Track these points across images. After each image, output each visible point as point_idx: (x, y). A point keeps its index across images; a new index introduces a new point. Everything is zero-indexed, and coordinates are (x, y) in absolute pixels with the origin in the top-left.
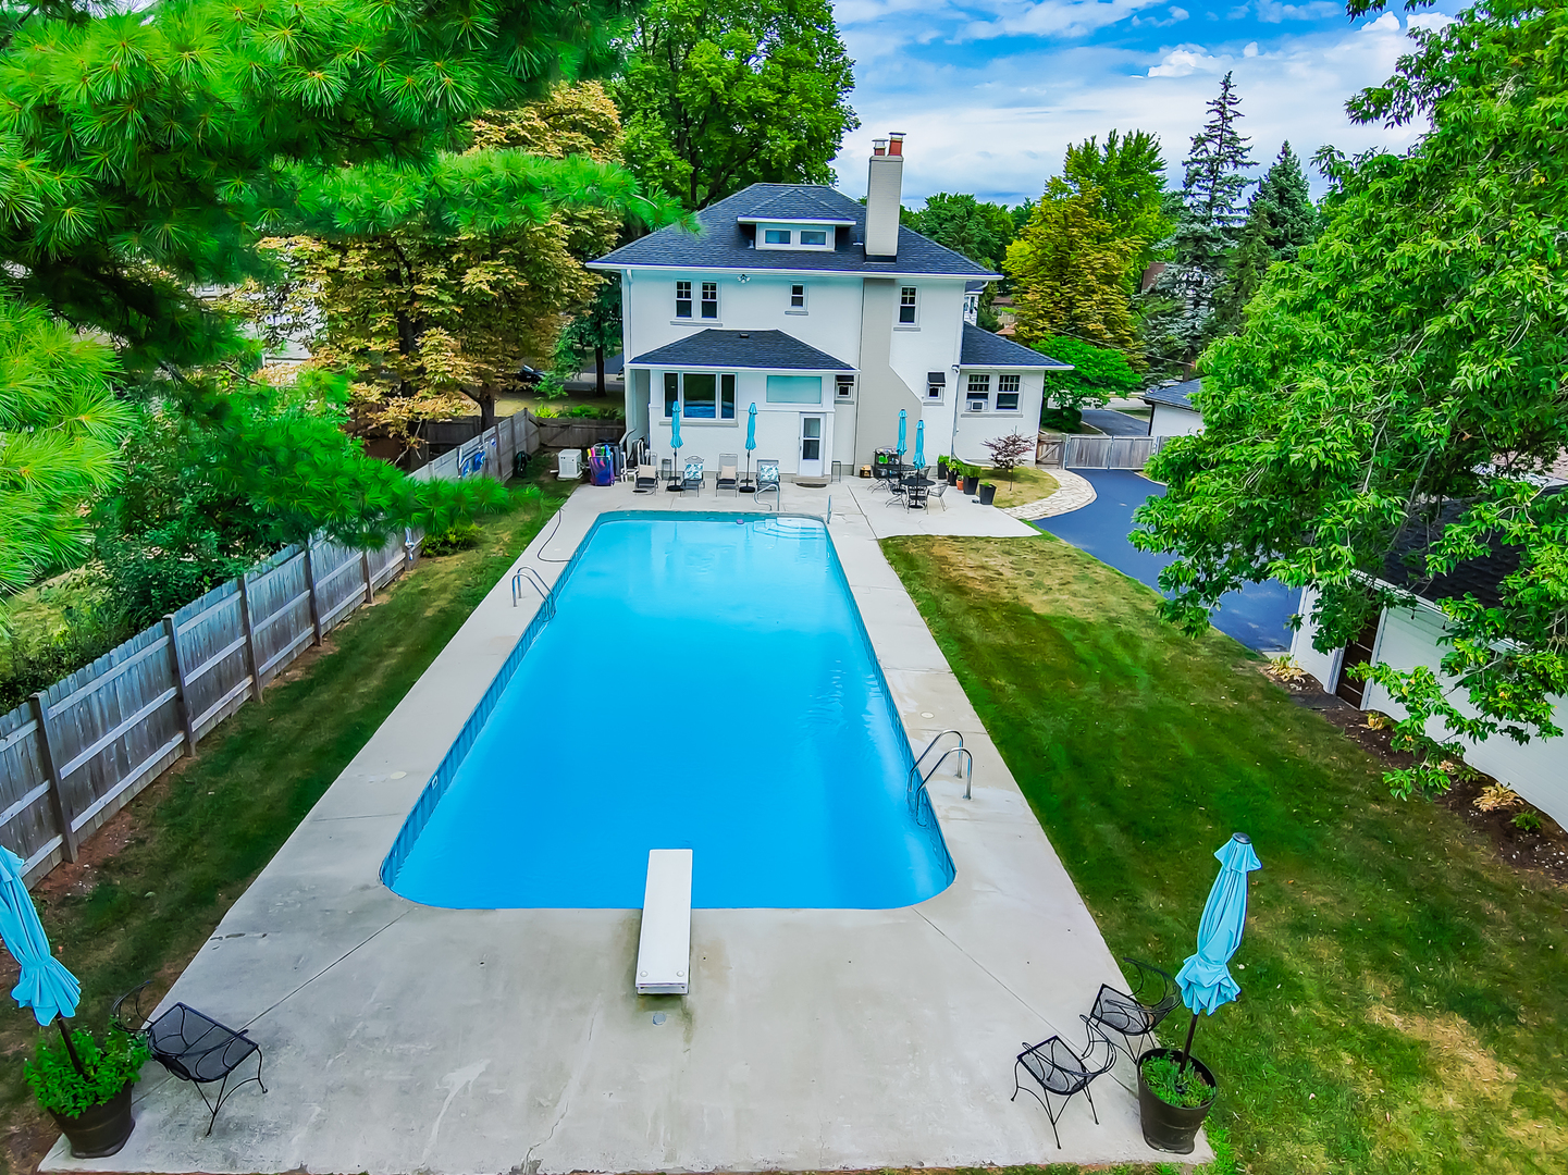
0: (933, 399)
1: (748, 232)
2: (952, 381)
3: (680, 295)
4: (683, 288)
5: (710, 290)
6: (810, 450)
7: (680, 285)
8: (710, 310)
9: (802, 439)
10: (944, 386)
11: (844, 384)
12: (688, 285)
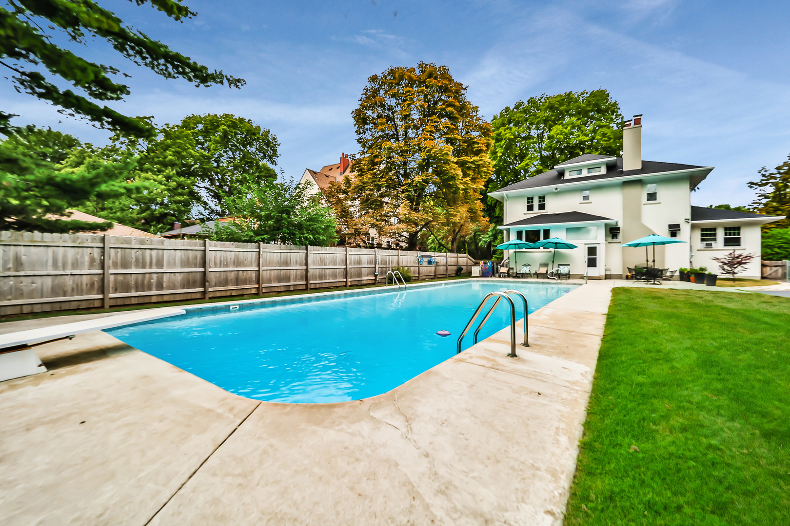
0: (674, 239)
1: (561, 174)
2: (685, 229)
3: (528, 202)
4: (530, 199)
5: (542, 198)
6: (592, 263)
7: (528, 199)
8: (542, 207)
9: (587, 257)
10: (680, 230)
11: (613, 232)
12: (532, 198)
